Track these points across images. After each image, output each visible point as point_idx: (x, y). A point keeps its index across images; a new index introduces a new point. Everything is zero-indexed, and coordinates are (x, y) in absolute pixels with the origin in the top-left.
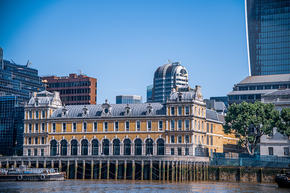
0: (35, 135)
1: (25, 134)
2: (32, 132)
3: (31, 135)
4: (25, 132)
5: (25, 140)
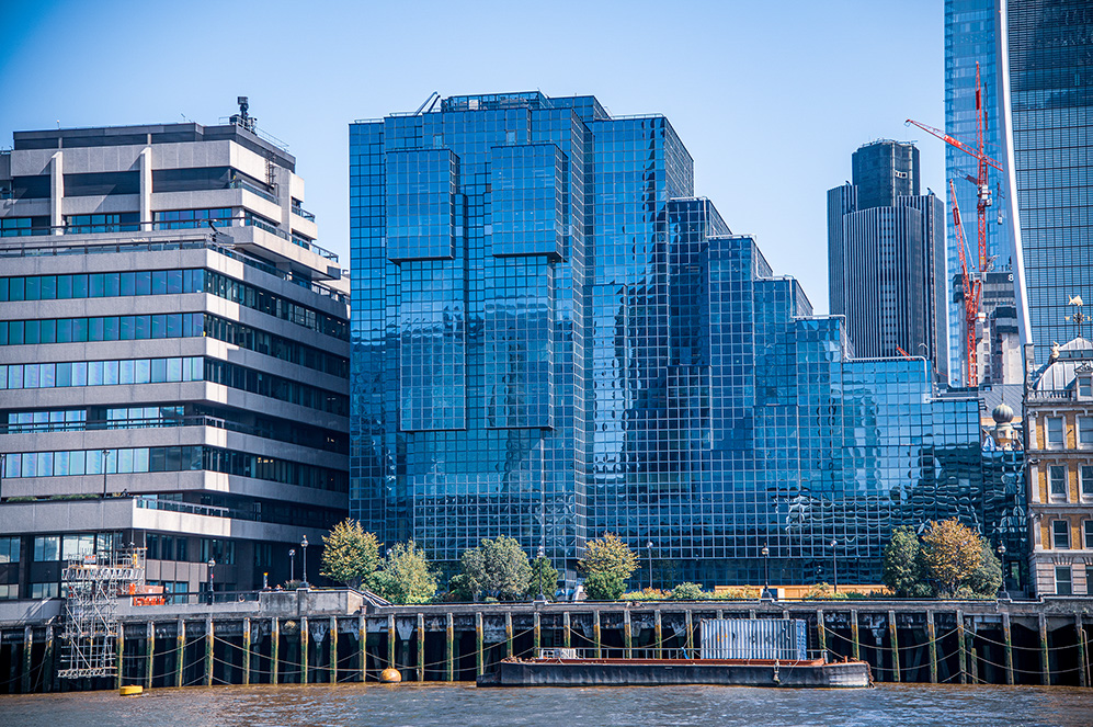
0: (1086, 511)
1: (1040, 507)
2: (1069, 500)
3: (1066, 512)
4: (1036, 498)
5: (1038, 531)
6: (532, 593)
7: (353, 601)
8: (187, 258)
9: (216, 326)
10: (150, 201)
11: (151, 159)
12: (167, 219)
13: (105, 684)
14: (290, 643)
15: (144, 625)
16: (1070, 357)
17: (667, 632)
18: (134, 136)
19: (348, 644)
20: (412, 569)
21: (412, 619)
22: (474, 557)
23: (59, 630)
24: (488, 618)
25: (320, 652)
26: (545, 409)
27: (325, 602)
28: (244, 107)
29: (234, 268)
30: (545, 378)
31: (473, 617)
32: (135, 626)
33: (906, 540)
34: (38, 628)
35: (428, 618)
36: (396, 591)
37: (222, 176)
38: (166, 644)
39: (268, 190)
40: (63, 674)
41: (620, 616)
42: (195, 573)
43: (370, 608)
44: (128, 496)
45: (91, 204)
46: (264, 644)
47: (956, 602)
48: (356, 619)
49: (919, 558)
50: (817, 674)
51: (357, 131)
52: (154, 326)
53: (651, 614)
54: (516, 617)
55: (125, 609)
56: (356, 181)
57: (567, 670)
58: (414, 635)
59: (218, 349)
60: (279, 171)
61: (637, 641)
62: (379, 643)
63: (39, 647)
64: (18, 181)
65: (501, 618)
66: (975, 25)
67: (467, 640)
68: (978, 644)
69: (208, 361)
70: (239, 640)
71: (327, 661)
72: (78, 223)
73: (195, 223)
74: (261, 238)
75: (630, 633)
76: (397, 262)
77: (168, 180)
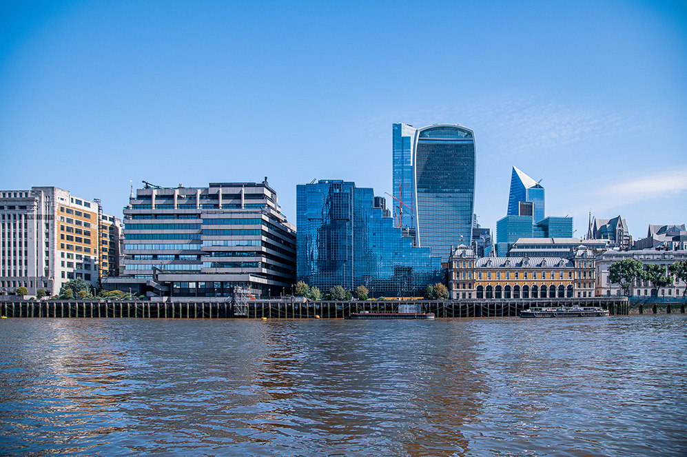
0: (462, 281)
1: (454, 281)
2: (460, 279)
3: (459, 282)
4: (454, 278)
5: (454, 286)
6: (346, 299)
7: (305, 300)
8: (257, 216)
9: (263, 233)
10: (244, 201)
11: (244, 191)
12: (248, 206)
13: (245, 317)
14: (290, 309)
15: (254, 304)
16: (461, 248)
17: (380, 307)
18: (240, 185)
19: (304, 309)
20: (317, 292)
21: (320, 304)
22: (332, 290)
23: (233, 304)
24: (338, 304)
25: (297, 311)
26: (346, 256)
27: (298, 300)
28: (266, 179)
29: (267, 219)
30: (346, 249)
31: (334, 304)
32: (252, 304)
33: (431, 287)
34: (227, 303)
35: (323, 304)
36: (313, 297)
37: (262, 196)
38: (259, 308)
39: (271, 200)
40: (235, 314)
41: (369, 304)
42: (259, 292)
43: (309, 301)
44: (248, 273)
45: (229, 201)
46: (283, 309)
47: (442, 300)
48: (306, 304)
49: (434, 291)
50: (424, 316)
51: (298, 186)
52: (249, 232)
53: (376, 304)
54: (345, 304)
55: (249, 300)
56: (298, 199)
57: (367, 316)
58: (320, 308)
59: (264, 238)
60: (274, 195)
61: (373, 309)
62: (311, 309)
63: (228, 307)
64: (210, 195)
65: (341, 304)
66: (399, 172)
67: (333, 309)
68: (447, 309)
69: (262, 241)
70: (277, 308)
71: (299, 313)
72: (225, 206)
73: (257, 207)
74: (272, 212)
75: (371, 308)
76: (309, 219)
77: (248, 196)
